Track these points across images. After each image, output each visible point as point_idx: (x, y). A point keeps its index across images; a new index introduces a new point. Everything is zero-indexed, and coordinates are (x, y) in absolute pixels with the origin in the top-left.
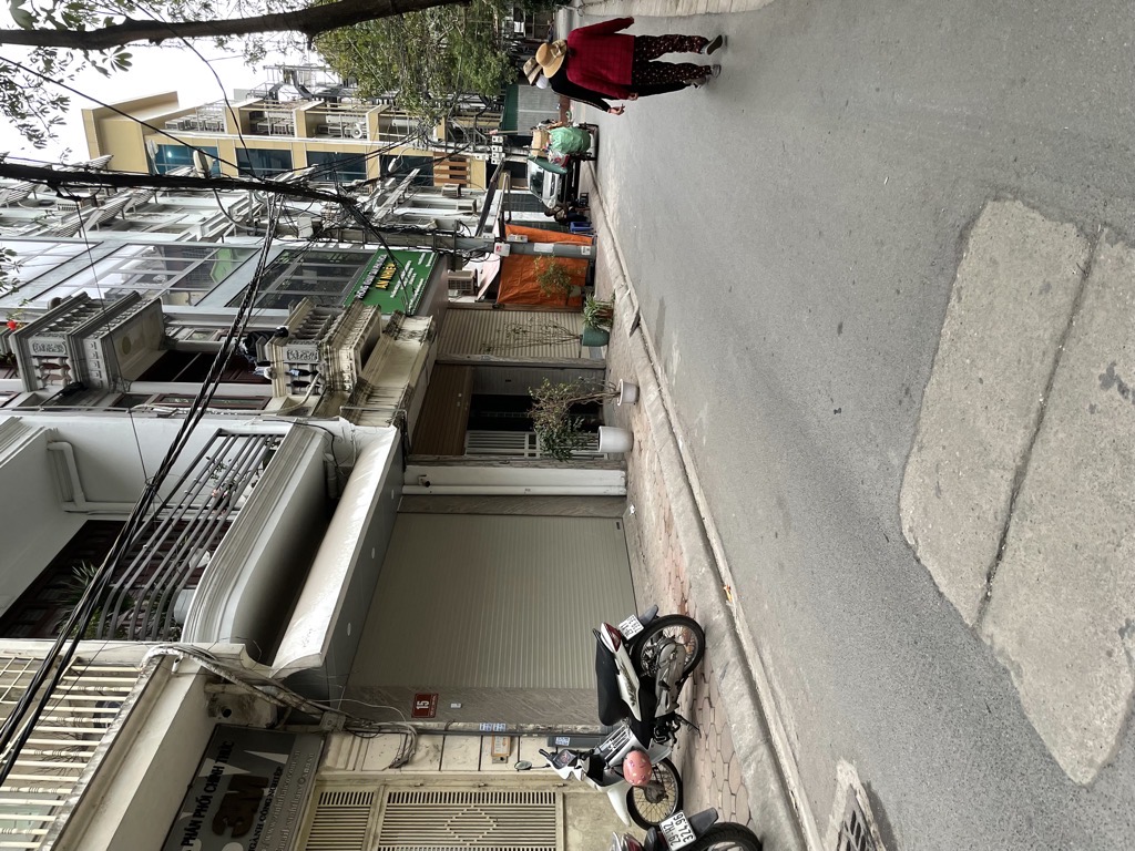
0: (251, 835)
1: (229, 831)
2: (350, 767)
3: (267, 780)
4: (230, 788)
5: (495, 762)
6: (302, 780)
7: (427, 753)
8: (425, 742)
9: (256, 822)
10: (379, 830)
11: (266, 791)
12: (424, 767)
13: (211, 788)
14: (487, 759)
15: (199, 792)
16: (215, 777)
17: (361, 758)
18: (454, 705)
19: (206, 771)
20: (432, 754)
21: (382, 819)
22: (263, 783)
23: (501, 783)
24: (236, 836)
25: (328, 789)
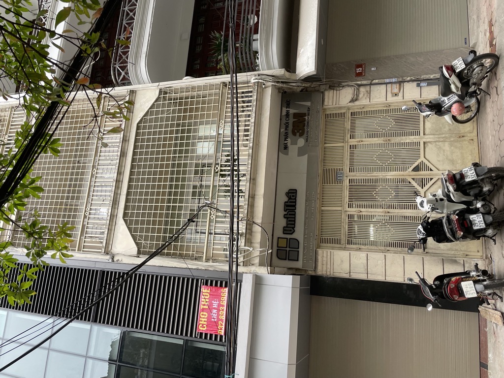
0: (305, 135)
1: (298, 134)
2: (334, 104)
3: (306, 113)
4: (294, 118)
5: (393, 96)
6: (318, 112)
7: (364, 95)
8: (362, 89)
9: (306, 130)
10: (349, 128)
11: (306, 118)
12: (363, 101)
13: (287, 119)
14: (389, 95)
15: (284, 121)
16: (287, 115)
17: (338, 99)
18: (373, 69)
19: (284, 113)
20: (366, 95)
21: (350, 123)
22: (304, 115)
23: (396, 104)
24: (301, 135)
25: (328, 113)
